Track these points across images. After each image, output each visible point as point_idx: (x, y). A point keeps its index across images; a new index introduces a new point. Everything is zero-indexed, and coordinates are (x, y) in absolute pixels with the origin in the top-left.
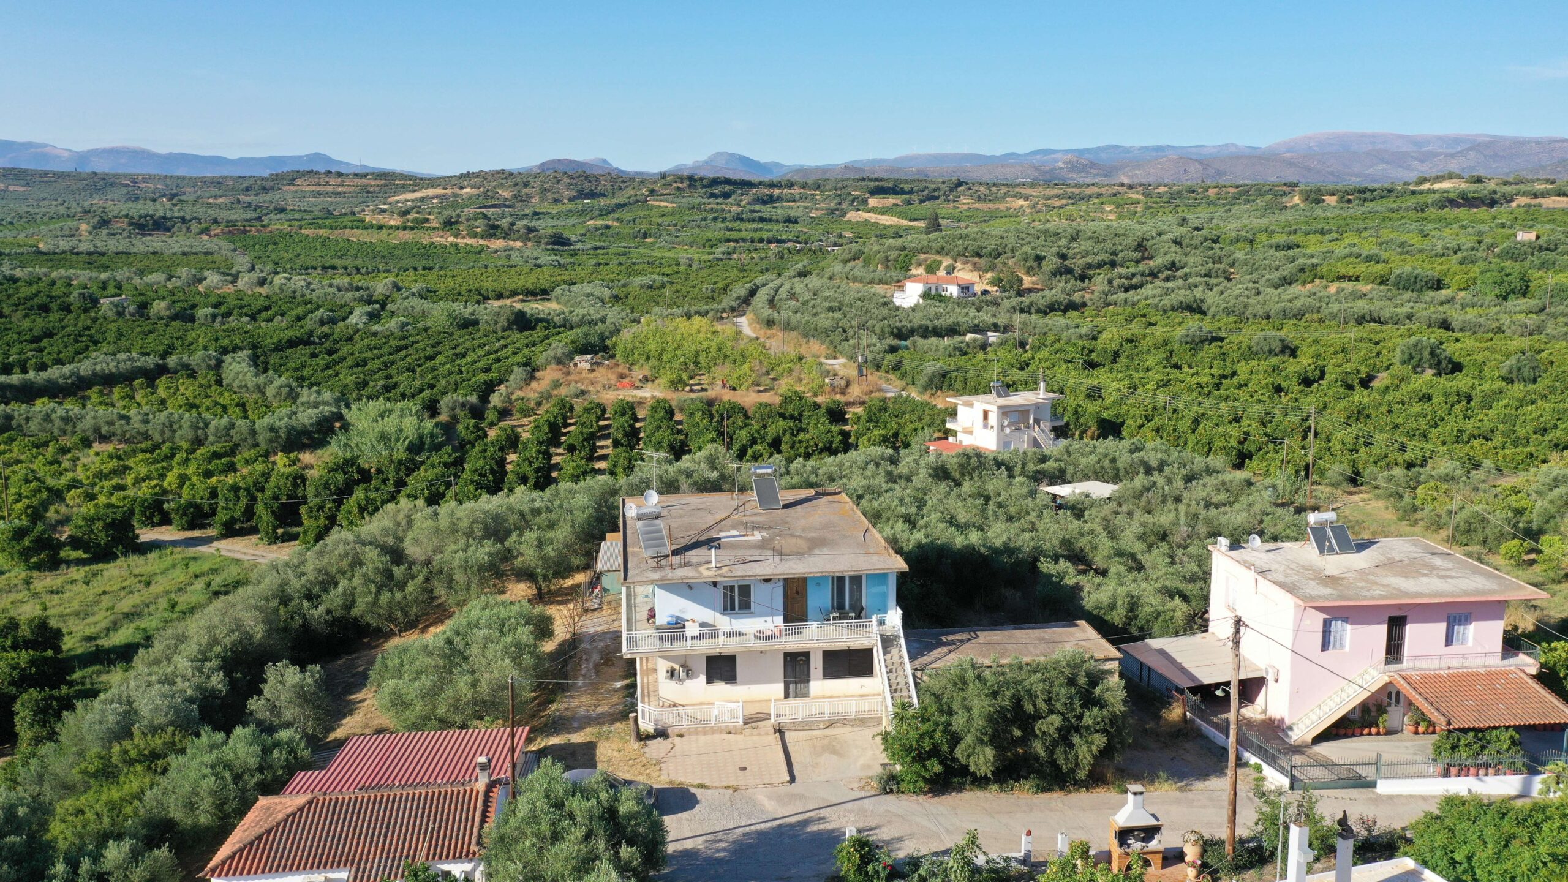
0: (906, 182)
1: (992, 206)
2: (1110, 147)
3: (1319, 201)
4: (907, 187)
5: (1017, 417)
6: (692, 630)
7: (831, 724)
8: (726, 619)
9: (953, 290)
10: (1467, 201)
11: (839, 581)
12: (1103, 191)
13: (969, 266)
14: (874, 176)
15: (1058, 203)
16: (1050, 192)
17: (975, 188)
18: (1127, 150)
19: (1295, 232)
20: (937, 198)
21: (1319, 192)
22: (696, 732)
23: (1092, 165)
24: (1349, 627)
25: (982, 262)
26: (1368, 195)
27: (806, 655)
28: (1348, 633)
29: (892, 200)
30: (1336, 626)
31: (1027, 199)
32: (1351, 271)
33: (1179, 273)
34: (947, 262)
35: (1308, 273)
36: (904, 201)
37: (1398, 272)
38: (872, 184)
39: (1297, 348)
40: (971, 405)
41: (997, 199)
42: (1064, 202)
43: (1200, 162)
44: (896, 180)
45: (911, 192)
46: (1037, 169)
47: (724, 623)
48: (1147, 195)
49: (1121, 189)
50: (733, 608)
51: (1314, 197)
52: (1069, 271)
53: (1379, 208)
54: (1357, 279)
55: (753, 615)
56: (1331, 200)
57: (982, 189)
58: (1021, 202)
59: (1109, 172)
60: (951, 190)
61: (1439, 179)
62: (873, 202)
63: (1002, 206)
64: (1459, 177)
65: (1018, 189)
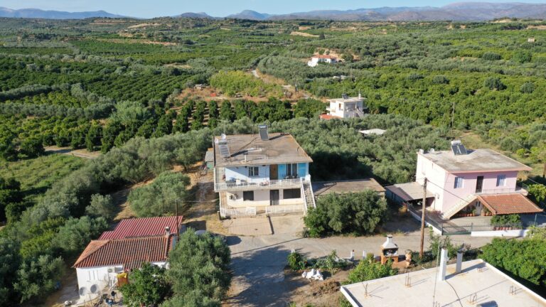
0: (312, 21)
1: (343, 29)
2: (385, 8)
3: (458, 28)
4: (313, 23)
5: (351, 106)
6: (238, 182)
7: (286, 214)
9: (329, 61)
10: (511, 27)
11: (289, 165)
12: (382, 24)
13: (335, 52)
14: (301, 18)
15: (366, 28)
16: (363, 24)
17: (337, 23)
18: (391, 9)
19: (450, 39)
20: (323, 27)
21: (459, 24)
22: (240, 217)
23: (379, 14)
24: (464, 180)
25: (339, 50)
26: (476, 25)
27: (278, 191)
28: (463, 182)
29: (307, 27)
30: (459, 180)
31: (355, 26)
32: (469, 53)
33: (409, 54)
34: (327, 50)
35: (454, 54)
36: (312, 28)
37: (486, 53)
38: (300, 22)
39: (449, 81)
40: (335, 102)
41: (345, 27)
42: (368, 28)
43: (417, 13)
44: (309, 20)
46: (358, 15)
47: (250, 180)
48: (398, 25)
49: (389, 23)
50: (252, 175)
51: (457, 26)
52: (370, 53)
53: (480, 30)
54: (471, 56)
55: (259, 177)
56: (463, 27)
57: (339, 23)
58: (353, 28)
59: (385, 17)
60: (328, 24)
61: (502, 19)
62: (300, 28)
63: (346, 30)
64: (509, 18)
65: (353, 23)
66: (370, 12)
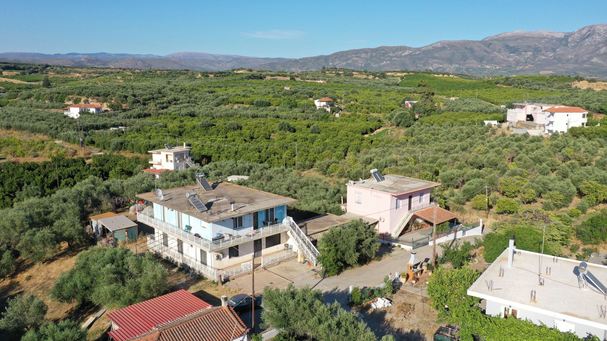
0: (20, 64)
1: (65, 76)
2: (102, 53)
3: (208, 76)
4: (21, 67)
6: (227, 238)
7: (279, 263)
8: (235, 231)
9: (92, 110)
11: (267, 211)
12: (113, 71)
13: (95, 100)
14: (3, 61)
15: (95, 75)
16: (90, 71)
17: (55, 68)
18: (110, 55)
19: (210, 87)
20: (37, 72)
21: (207, 72)
22: (238, 277)
23: (97, 60)
24: (401, 201)
26: (223, 74)
27: (260, 240)
29: (15, 73)
31: (80, 73)
32: (239, 100)
33: (178, 102)
35: (224, 101)
36: (21, 73)
37: (256, 100)
38: (3, 65)
39: (242, 127)
41: (66, 73)
42: (97, 75)
43: (141, 61)
44: (15, 64)
45: (24, 69)
46: (73, 61)
47: (235, 233)
48: (133, 73)
49: (120, 70)
50: (236, 227)
51: (206, 74)
52: (139, 102)
53: (229, 79)
54: (243, 103)
55: (244, 228)
56: (212, 76)
57: (58, 69)
58: (78, 75)
59: (105, 63)
60: (44, 69)
61: (239, 70)
62: (5, 73)
63: (69, 76)
64: (245, 69)
65: (75, 69)
66: (86, 57)
